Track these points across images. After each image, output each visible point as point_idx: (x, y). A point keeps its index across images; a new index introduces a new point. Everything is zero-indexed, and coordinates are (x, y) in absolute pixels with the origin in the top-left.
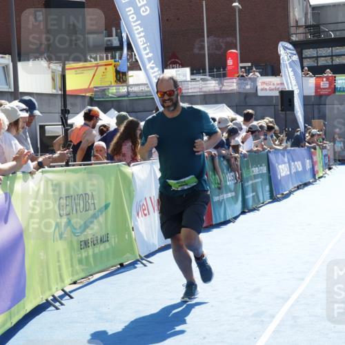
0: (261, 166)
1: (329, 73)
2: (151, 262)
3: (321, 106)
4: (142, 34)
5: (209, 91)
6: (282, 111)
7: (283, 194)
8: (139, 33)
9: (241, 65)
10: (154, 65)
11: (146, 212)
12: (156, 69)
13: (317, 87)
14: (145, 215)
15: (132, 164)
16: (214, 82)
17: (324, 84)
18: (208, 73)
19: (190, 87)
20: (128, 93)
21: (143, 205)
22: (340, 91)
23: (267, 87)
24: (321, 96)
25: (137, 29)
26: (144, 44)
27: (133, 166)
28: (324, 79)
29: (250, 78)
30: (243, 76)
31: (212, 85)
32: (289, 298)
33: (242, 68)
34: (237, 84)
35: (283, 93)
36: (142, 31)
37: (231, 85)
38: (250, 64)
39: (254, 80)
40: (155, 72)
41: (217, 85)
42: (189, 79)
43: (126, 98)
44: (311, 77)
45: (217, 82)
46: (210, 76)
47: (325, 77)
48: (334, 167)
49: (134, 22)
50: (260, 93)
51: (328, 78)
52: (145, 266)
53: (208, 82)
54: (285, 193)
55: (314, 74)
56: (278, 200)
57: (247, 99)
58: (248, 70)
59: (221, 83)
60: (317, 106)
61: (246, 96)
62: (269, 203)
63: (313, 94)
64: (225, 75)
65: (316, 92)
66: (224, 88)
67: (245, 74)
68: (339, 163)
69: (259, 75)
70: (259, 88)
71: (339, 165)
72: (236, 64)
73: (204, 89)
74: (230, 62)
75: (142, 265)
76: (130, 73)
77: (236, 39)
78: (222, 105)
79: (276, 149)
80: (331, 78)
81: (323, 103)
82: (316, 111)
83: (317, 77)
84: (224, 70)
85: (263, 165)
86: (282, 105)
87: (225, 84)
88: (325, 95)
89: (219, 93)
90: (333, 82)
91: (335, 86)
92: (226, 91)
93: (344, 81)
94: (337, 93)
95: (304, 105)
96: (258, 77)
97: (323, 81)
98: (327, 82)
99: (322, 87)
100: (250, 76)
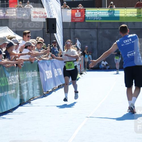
0: (33, 71)
1: (80, 7)
3: (75, 29)
6: (48, 32)
13: (73, 16)
17: (78, 14)
22: (88, 19)
24: (75, 23)
28: (78, 11)
30: (20, 7)
35: (48, 19)
37: (12, 13)
41: (2, 12)
44: (68, 9)
45: (2, 10)
47: (78, 9)
48: (84, 73)
51: (80, 10)
54: (49, 91)
55: (71, 7)
56: (45, 96)
59: (5, 11)
60: (73, 30)
62: (38, 98)
63: (70, 21)
64: (7, 6)
65: (72, 19)
66: (7, 15)
67: (22, 6)
68: (87, 69)
69: (32, 7)
71: (88, 71)
79: (43, 60)
80: (82, 10)
81: (77, 28)
82: (72, 33)
83: (73, 9)
84: (7, 2)
85: (35, 71)
86: (48, 29)
87: (7, 12)
88: (78, 22)
89: (4, 18)
90: (84, 13)
91: (85, 15)
92: (8, 17)
93: (91, 13)
94: (86, 21)
95: (63, 29)
96: (31, 8)
97: (77, 12)
98: (80, 13)
99: (76, 16)
100: (25, 7)
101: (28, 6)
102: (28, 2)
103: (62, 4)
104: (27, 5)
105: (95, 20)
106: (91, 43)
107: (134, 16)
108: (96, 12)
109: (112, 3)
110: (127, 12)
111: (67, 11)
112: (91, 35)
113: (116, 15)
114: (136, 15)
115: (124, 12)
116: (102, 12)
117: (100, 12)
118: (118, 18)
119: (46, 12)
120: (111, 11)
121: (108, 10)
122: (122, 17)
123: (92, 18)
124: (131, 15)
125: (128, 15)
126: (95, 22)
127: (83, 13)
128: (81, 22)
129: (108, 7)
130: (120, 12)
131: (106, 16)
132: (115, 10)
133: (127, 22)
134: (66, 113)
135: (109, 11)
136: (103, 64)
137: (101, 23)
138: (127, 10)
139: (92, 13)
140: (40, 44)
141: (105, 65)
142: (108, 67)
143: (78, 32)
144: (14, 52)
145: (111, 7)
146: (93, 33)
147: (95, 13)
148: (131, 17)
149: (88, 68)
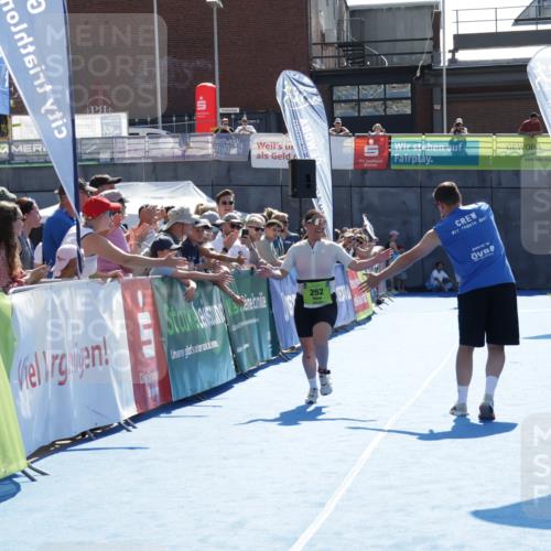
0: (256, 295)
1: (378, 130)
2: (43, 474)
3: (366, 189)
4: (31, 49)
5: (163, 157)
6: (294, 196)
7: (293, 348)
8: (25, 47)
9: (221, 110)
10: (55, 107)
11: (35, 379)
12: (58, 115)
13: (358, 154)
14: (34, 385)
15: (11, 290)
16: (171, 140)
17: (371, 149)
18: (160, 124)
19: (127, 148)
20: (11, 155)
21: (32, 366)
22: (398, 163)
23: (269, 153)
24: (365, 171)
25: (22, 39)
26: (35, 66)
27: (14, 292)
28: (371, 141)
29: (238, 136)
30: (224, 131)
31: (168, 146)
32: (296, 539)
33: (223, 115)
34: (214, 145)
35: (294, 163)
36: (31, 44)
37: (203, 146)
38: (237, 110)
39: (245, 139)
40: (56, 120)
41: (177, 145)
42: (125, 133)
43: (7, 166)
44: (347, 135)
45: (177, 140)
46: (164, 128)
47: (373, 137)
48: (386, 300)
49: (15, 25)
50: (256, 164)
51: (377, 139)
52: (33, 480)
53: (161, 140)
54: (297, 346)
55: (353, 131)
56: (285, 359)
57: (232, 173)
58: (235, 121)
59: (184, 143)
60: (357, 189)
61: (230, 166)
62: (270, 363)
63: (351, 167)
64: (192, 129)
65: (356, 163)
66: (189, 152)
67: (228, 128)
68: (394, 291)
69: (254, 130)
70: (254, 153)
72: (212, 108)
73: (154, 153)
74: (201, 105)
75: (27, 479)
76: (15, 119)
77: (213, 64)
78: (186, 182)
80: (382, 139)
81: (368, 184)
82: (356, 197)
83: (358, 137)
84: (191, 119)
85: (261, 294)
86: (293, 187)
87: (192, 145)
88: (372, 169)
89: (181, 160)
90: (387, 146)
91: (390, 153)
92: (193, 156)
93: (405, 146)
94: (393, 167)
95: (333, 186)
96: (252, 133)
97: (368, 144)
98: (376, 147)
99: (366, 155)
100: (237, 131)
101: (244, 129)
102: (245, 118)
103: (331, 124)
104: (240, 128)
105: (417, 163)
106: (405, 223)
107: (515, 155)
108: (419, 145)
109: (459, 120)
110: (499, 145)
111: (342, 142)
112: (404, 203)
113: (470, 152)
114: (521, 152)
115: (490, 145)
116: (435, 145)
117: (429, 145)
118: (475, 159)
119: (293, 143)
120: (458, 143)
121: (449, 139)
122: (487, 158)
123: (408, 160)
124: (509, 152)
125: (502, 152)
126: (416, 171)
127: (385, 145)
128: (379, 169)
129: (448, 131)
130: (481, 145)
131: (445, 154)
132: (468, 139)
133: (499, 171)
134: (339, 404)
135: (451, 143)
136: (436, 279)
137: (430, 173)
138: (499, 139)
139: (409, 146)
140: (275, 227)
141: (441, 279)
142: (449, 285)
143: (372, 195)
144: (208, 246)
145: (458, 132)
146: (410, 198)
147: (415, 146)
148: (508, 158)
149: (396, 289)
